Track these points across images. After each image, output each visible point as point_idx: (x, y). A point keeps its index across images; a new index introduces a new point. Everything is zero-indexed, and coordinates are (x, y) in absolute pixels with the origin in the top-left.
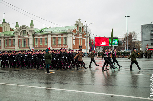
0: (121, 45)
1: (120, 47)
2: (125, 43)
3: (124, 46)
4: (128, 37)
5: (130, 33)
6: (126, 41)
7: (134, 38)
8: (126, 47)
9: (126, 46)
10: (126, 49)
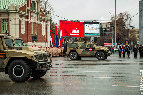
0: (105, 35)
1: (104, 39)
2: (111, 31)
3: (109, 37)
4: (117, 21)
5: (121, 15)
6: (114, 29)
7: (126, 24)
8: (114, 40)
9: (114, 37)
10: (114, 42)
